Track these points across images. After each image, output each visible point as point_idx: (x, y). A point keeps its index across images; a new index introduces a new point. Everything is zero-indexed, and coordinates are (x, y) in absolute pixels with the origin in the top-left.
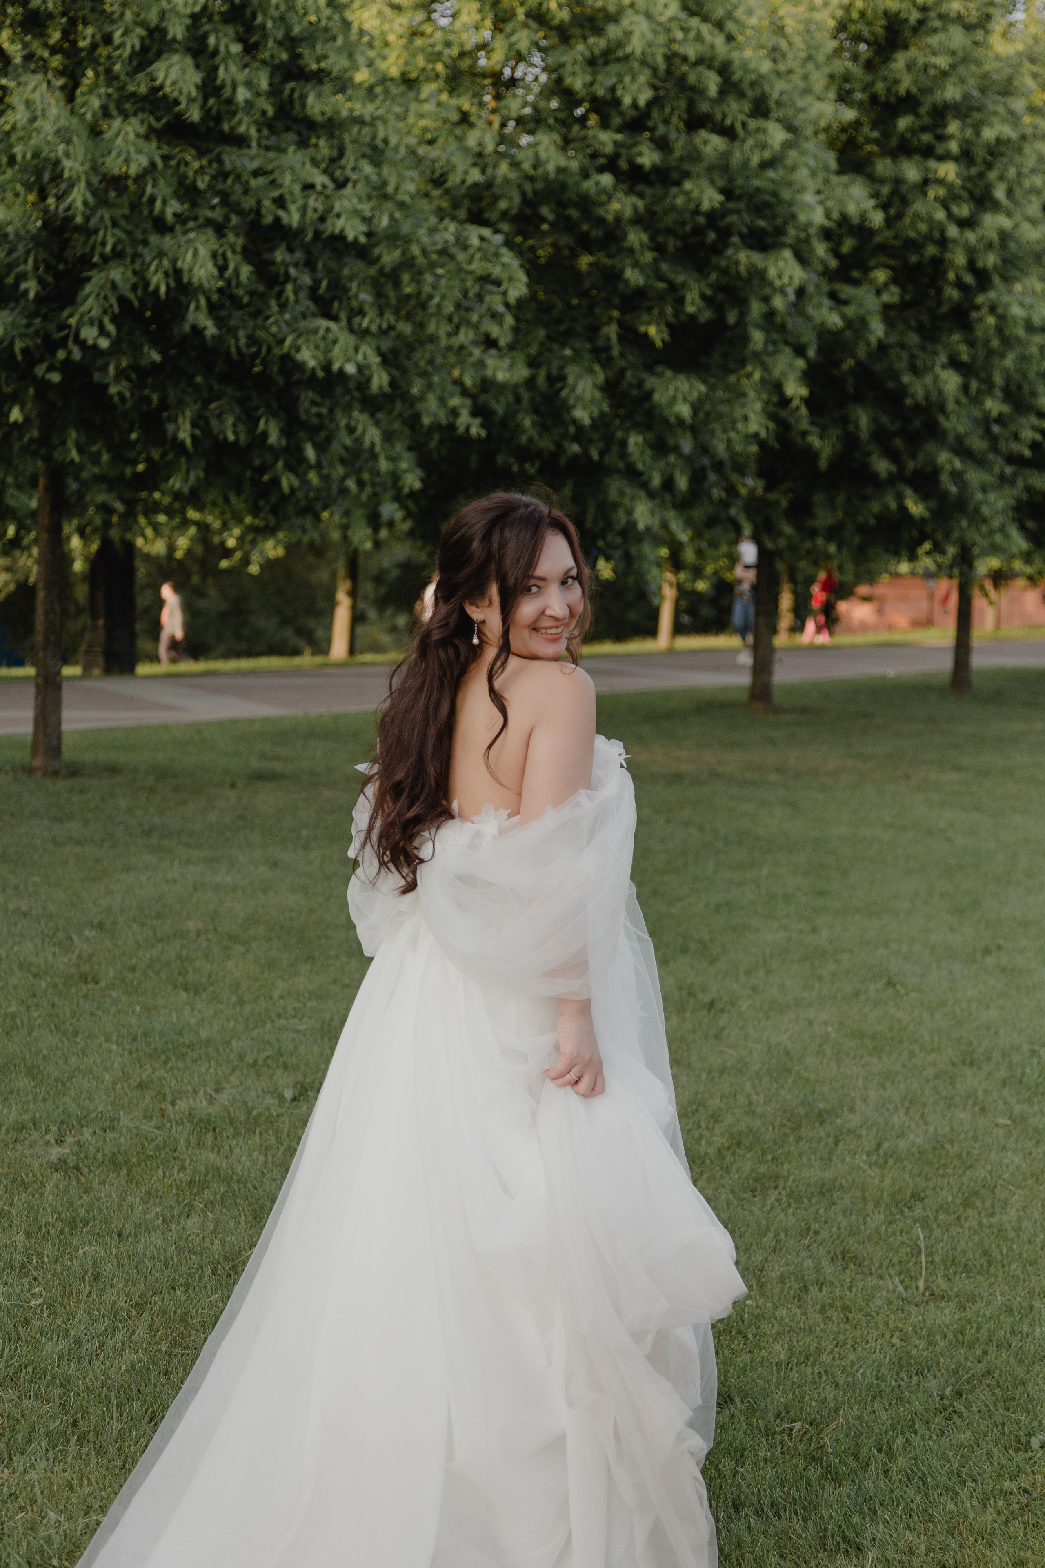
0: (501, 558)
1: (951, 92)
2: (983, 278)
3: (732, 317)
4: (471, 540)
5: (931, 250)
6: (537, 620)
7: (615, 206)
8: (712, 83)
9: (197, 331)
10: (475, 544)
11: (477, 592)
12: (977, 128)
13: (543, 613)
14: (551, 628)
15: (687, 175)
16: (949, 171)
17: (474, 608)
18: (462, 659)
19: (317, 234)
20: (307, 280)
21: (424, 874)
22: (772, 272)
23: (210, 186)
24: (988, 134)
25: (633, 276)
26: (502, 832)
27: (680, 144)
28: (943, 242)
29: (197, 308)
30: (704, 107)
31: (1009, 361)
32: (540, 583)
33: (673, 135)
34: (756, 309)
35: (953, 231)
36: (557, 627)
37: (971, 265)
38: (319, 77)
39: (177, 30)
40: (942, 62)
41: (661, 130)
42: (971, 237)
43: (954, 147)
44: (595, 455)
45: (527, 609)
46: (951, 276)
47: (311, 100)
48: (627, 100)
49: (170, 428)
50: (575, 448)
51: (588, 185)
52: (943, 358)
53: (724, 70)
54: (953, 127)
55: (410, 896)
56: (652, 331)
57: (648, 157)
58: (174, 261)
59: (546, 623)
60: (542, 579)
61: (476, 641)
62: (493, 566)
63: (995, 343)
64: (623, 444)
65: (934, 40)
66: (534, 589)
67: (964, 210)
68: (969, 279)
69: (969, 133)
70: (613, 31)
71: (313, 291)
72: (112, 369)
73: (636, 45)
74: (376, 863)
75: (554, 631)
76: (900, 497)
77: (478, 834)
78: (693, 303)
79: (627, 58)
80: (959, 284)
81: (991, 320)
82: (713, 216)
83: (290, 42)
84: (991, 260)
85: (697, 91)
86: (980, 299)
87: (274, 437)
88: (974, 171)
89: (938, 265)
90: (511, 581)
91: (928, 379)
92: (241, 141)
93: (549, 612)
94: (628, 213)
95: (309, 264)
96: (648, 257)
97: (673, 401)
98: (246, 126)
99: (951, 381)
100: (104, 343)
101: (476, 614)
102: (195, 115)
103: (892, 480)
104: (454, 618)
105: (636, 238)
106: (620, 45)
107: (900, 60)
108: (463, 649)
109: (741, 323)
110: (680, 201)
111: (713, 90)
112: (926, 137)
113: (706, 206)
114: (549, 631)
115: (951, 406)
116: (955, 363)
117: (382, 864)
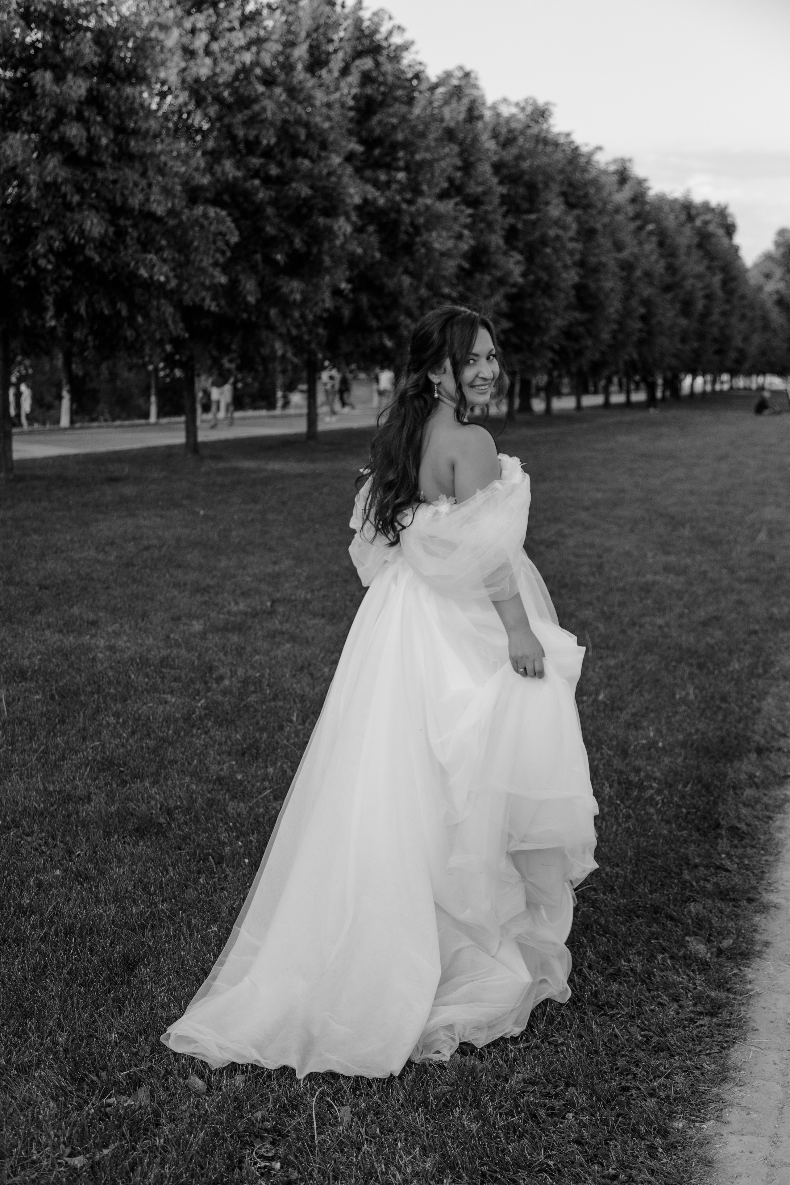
0: (452, 343)
1: (400, 137)
2: (417, 229)
3: (315, 250)
4: (432, 333)
5: (393, 215)
6: (473, 381)
7: (261, 195)
8: (302, 133)
9: (91, 260)
10: (435, 336)
11: (436, 364)
12: (413, 154)
13: (477, 376)
14: (482, 385)
15: (292, 180)
16: (401, 176)
17: (434, 375)
18: (429, 407)
19: (141, 211)
20: (135, 234)
21: (404, 535)
22: (336, 227)
23: (91, 187)
24: (418, 157)
25: (270, 230)
26: (452, 512)
27: (288, 163)
28: (399, 211)
29: (90, 249)
30: (298, 146)
31: (431, 271)
32: (476, 358)
33: (285, 160)
34: (326, 246)
35: (404, 206)
36: (485, 385)
37: (412, 224)
38: (135, 132)
39: (72, 109)
40: (394, 121)
41: (279, 157)
42: (413, 209)
43: (401, 163)
44: (254, 319)
45: (469, 374)
46: (403, 228)
47: (132, 143)
48: (265, 142)
49: (75, 308)
50: (245, 316)
51: (248, 185)
52: (400, 270)
53: (307, 125)
54: (401, 154)
55: (395, 549)
56: (279, 257)
57: (274, 171)
58: (80, 226)
59: (479, 382)
60: (477, 355)
61: (436, 395)
62: (447, 348)
63: (425, 262)
64: (267, 314)
65: (391, 110)
66: (471, 362)
67: (409, 196)
68: (411, 230)
69: (409, 157)
70: (256, 108)
71: (139, 241)
72: (49, 280)
73: (269, 114)
74: (374, 529)
75: (483, 387)
76: (381, 338)
77: (436, 513)
78: (298, 242)
79: (263, 121)
80: (407, 233)
81: (423, 250)
82: (306, 200)
83: (120, 115)
84: (421, 220)
85: (296, 137)
86: (418, 239)
87: (124, 313)
88: (413, 176)
89: (396, 223)
90: (458, 357)
91: (395, 279)
92: (101, 165)
93: (481, 375)
94: (267, 199)
95: (135, 226)
96: (277, 220)
97: (292, 292)
98: (105, 158)
99: (406, 281)
100: (50, 267)
101: (434, 378)
102: (83, 152)
103: (379, 329)
104: (421, 382)
105: (270, 211)
106: (258, 114)
107: (374, 121)
108: (429, 401)
109: (320, 252)
110: (290, 192)
111: (303, 137)
112: (388, 159)
113: (303, 195)
114: (481, 388)
115: (405, 293)
116: (406, 272)
117: (377, 530)
